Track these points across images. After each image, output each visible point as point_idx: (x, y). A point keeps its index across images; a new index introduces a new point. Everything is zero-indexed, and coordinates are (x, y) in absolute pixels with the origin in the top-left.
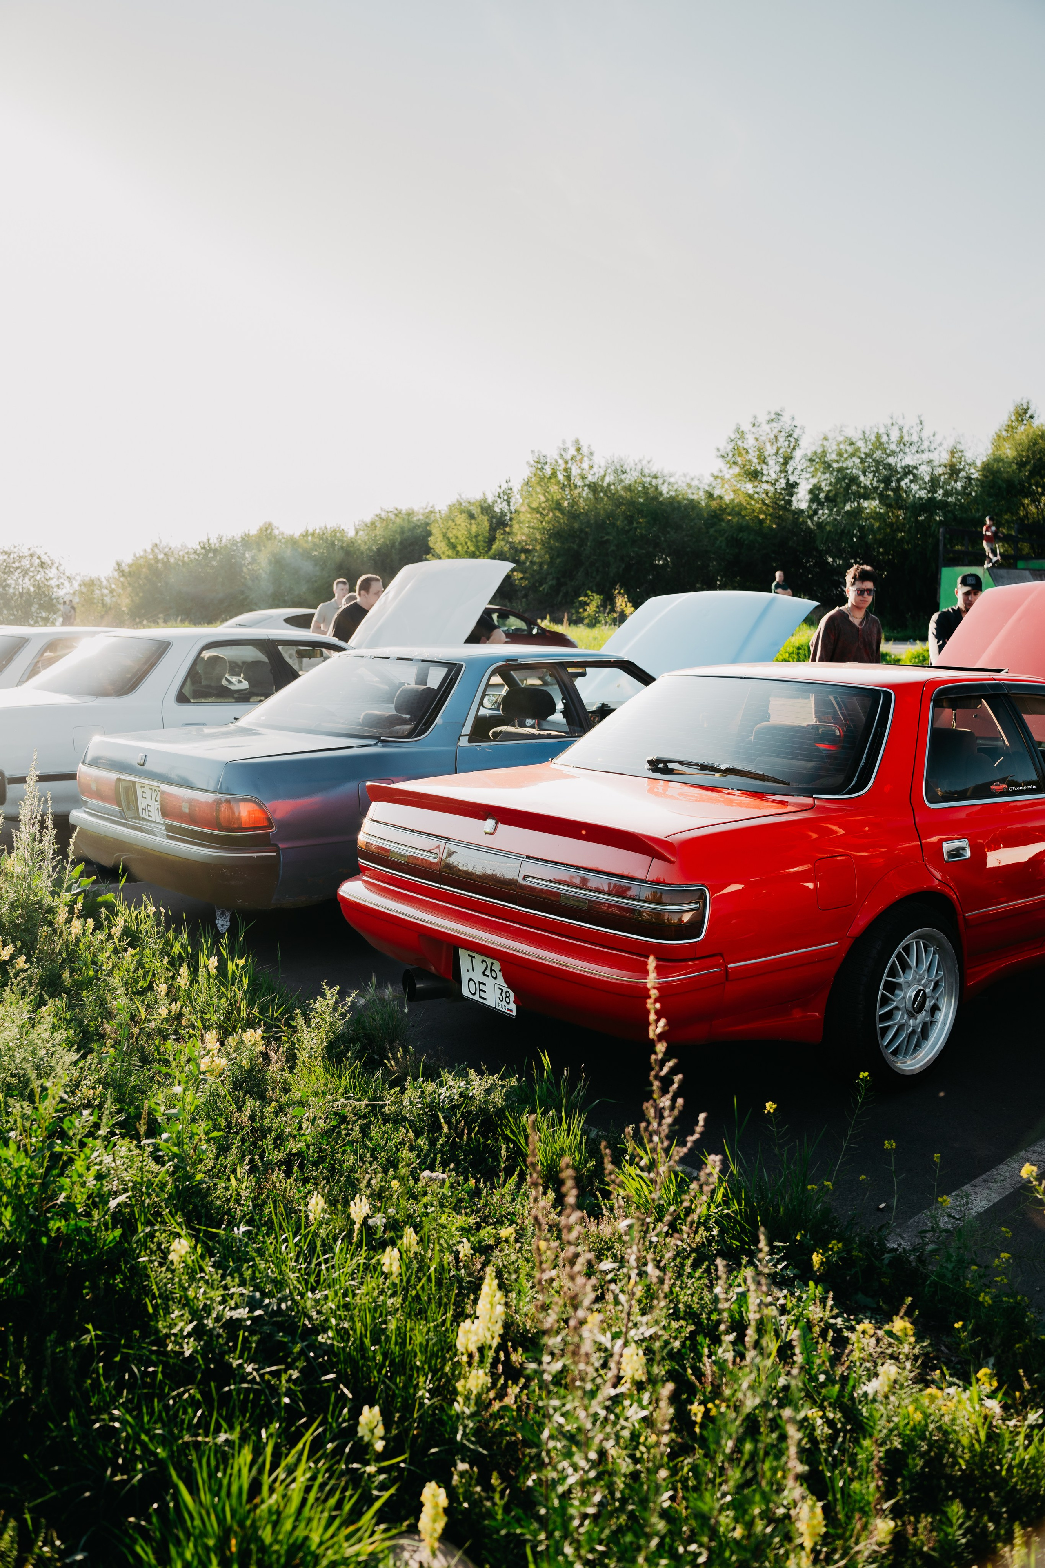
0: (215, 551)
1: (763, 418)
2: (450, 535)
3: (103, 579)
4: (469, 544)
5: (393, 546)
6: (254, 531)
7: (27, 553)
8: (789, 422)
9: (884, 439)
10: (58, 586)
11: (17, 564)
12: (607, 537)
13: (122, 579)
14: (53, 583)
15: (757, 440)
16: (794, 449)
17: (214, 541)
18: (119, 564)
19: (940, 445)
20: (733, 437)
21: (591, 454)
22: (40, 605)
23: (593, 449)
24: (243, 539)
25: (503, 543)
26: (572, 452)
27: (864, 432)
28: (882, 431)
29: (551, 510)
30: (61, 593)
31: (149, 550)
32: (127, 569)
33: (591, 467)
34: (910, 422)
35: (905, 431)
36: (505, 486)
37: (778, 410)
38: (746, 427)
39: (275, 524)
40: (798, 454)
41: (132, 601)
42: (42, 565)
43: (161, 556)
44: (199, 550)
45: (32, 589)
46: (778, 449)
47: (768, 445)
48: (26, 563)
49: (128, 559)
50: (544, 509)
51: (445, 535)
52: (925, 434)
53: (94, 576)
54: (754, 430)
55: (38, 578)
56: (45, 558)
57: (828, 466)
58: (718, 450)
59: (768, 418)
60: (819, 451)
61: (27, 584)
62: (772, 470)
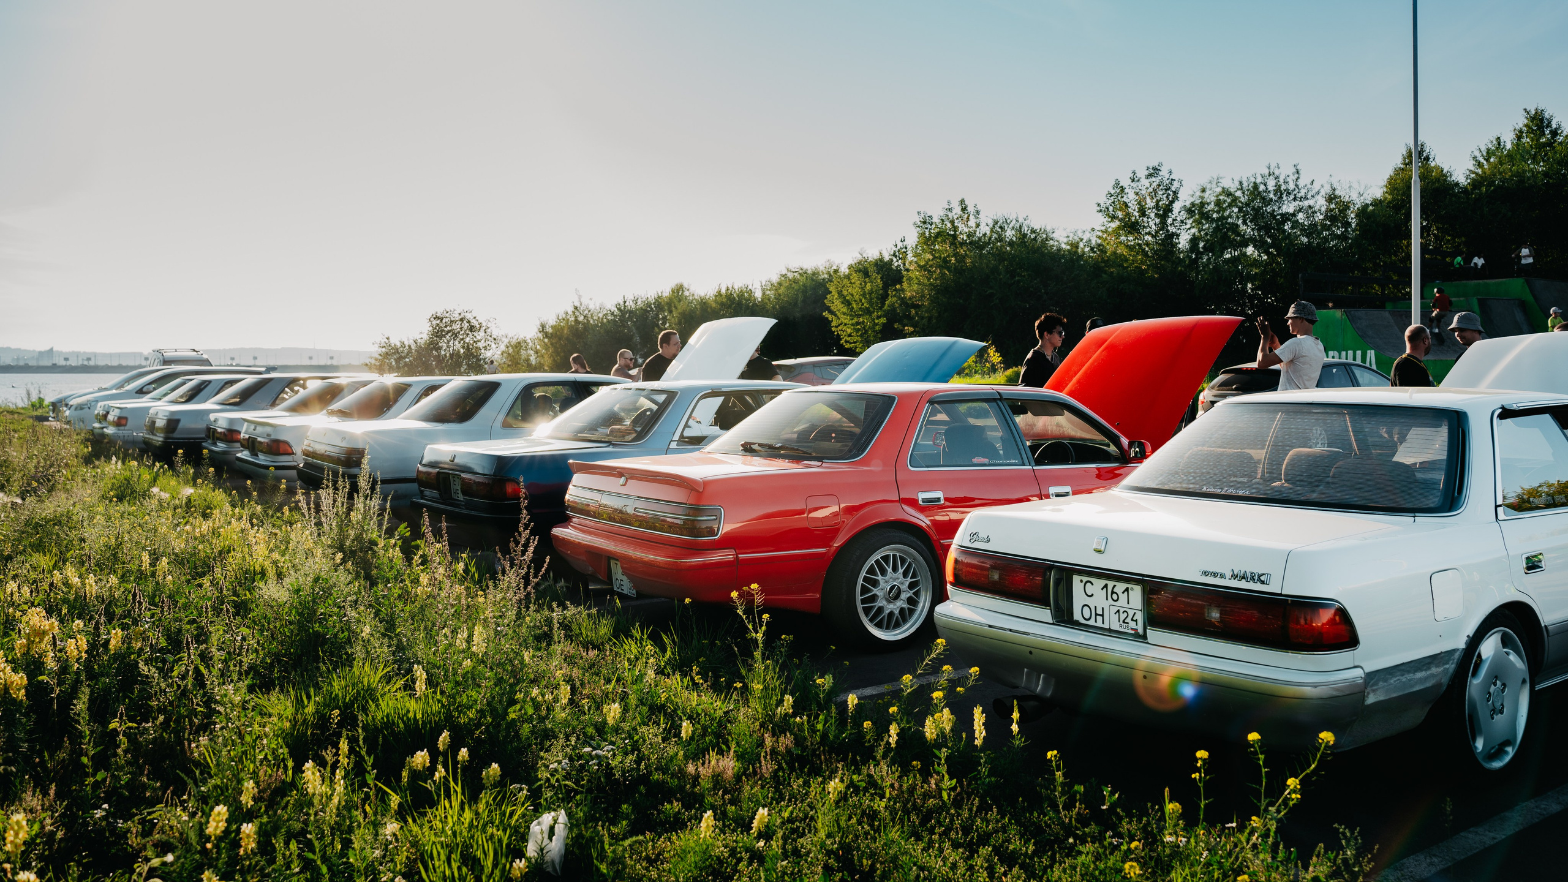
0: (631, 312)
1: (1142, 173)
2: (845, 293)
3: (529, 341)
4: (863, 300)
5: (796, 304)
6: (667, 293)
7: (458, 318)
8: (1167, 176)
9: (1262, 188)
10: (485, 348)
11: (449, 328)
12: (990, 291)
13: (546, 340)
14: (481, 345)
15: (1137, 194)
16: (1172, 202)
17: (630, 305)
18: (543, 326)
19: (1318, 193)
20: (1113, 192)
21: (978, 212)
22: (468, 365)
23: (979, 208)
24: (656, 300)
25: (894, 299)
26: (957, 210)
27: (1241, 183)
28: (1259, 180)
29: (940, 267)
30: (488, 354)
31: (570, 313)
32: (549, 330)
33: (978, 225)
34: (1285, 171)
35: (1281, 180)
36: (900, 245)
37: (1156, 164)
38: (1125, 182)
39: (686, 285)
40: (1177, 207)
41: (554, 360)
42: (472, 328)
43: (581, 318)
44: (617, 312)
45: (462, 351)
46: (1158, 201)
47: (1148, 200)
48: (456, 327)
49: (551, 321)
50: (931, 266)
51: (840, 293)
52: (1301, 183)
53: (521, 337)
54: (1134, 185)
55: (467, 340)
56: (474, 323)
57: (1205, 216)
58: (1099, 205)
59: (1147, 173)
60: (1198, 202)
61: (457, 346)
62: (1152, 223)
